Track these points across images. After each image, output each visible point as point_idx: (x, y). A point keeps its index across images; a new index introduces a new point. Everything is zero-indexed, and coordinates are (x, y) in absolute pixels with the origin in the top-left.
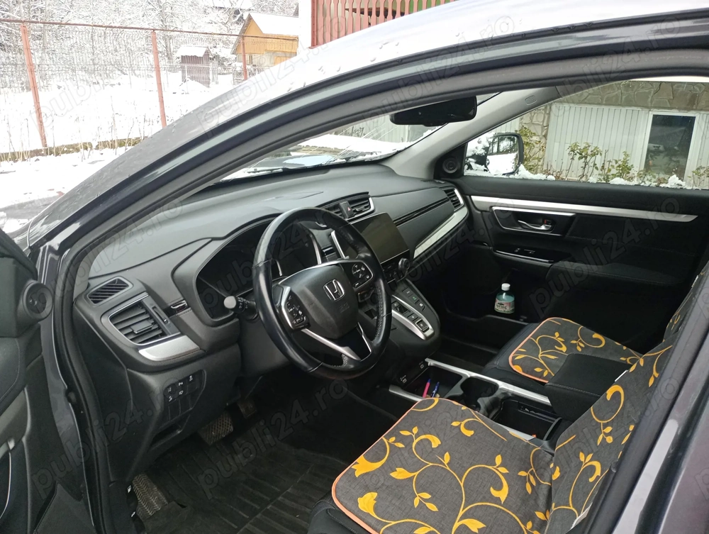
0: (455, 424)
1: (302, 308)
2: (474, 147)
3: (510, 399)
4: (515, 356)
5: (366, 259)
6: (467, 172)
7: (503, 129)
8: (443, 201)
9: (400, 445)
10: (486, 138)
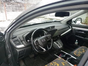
0: (62, 63)
1: (38, 42)
2: (73, 20)
3: (72, 59)
4: (75, 52)
5: (50, 36)
6: (72, 23)
7: (78, 17)
8: (67, 27)
9: (52, 64)
10: (75, 19)
